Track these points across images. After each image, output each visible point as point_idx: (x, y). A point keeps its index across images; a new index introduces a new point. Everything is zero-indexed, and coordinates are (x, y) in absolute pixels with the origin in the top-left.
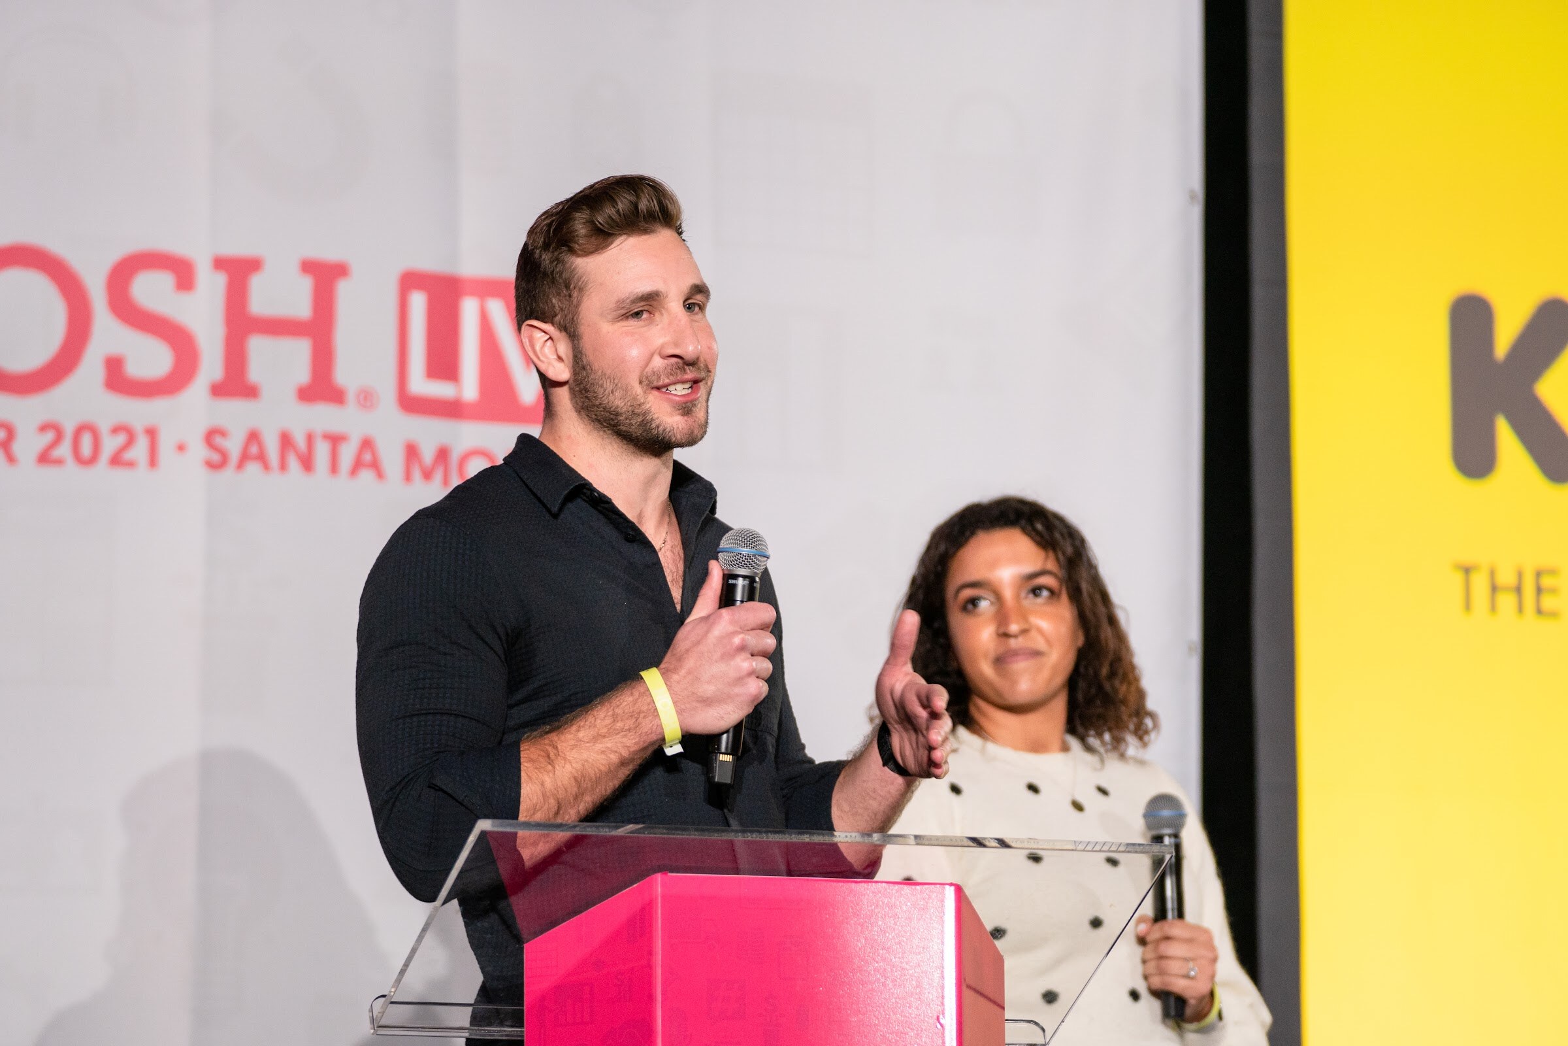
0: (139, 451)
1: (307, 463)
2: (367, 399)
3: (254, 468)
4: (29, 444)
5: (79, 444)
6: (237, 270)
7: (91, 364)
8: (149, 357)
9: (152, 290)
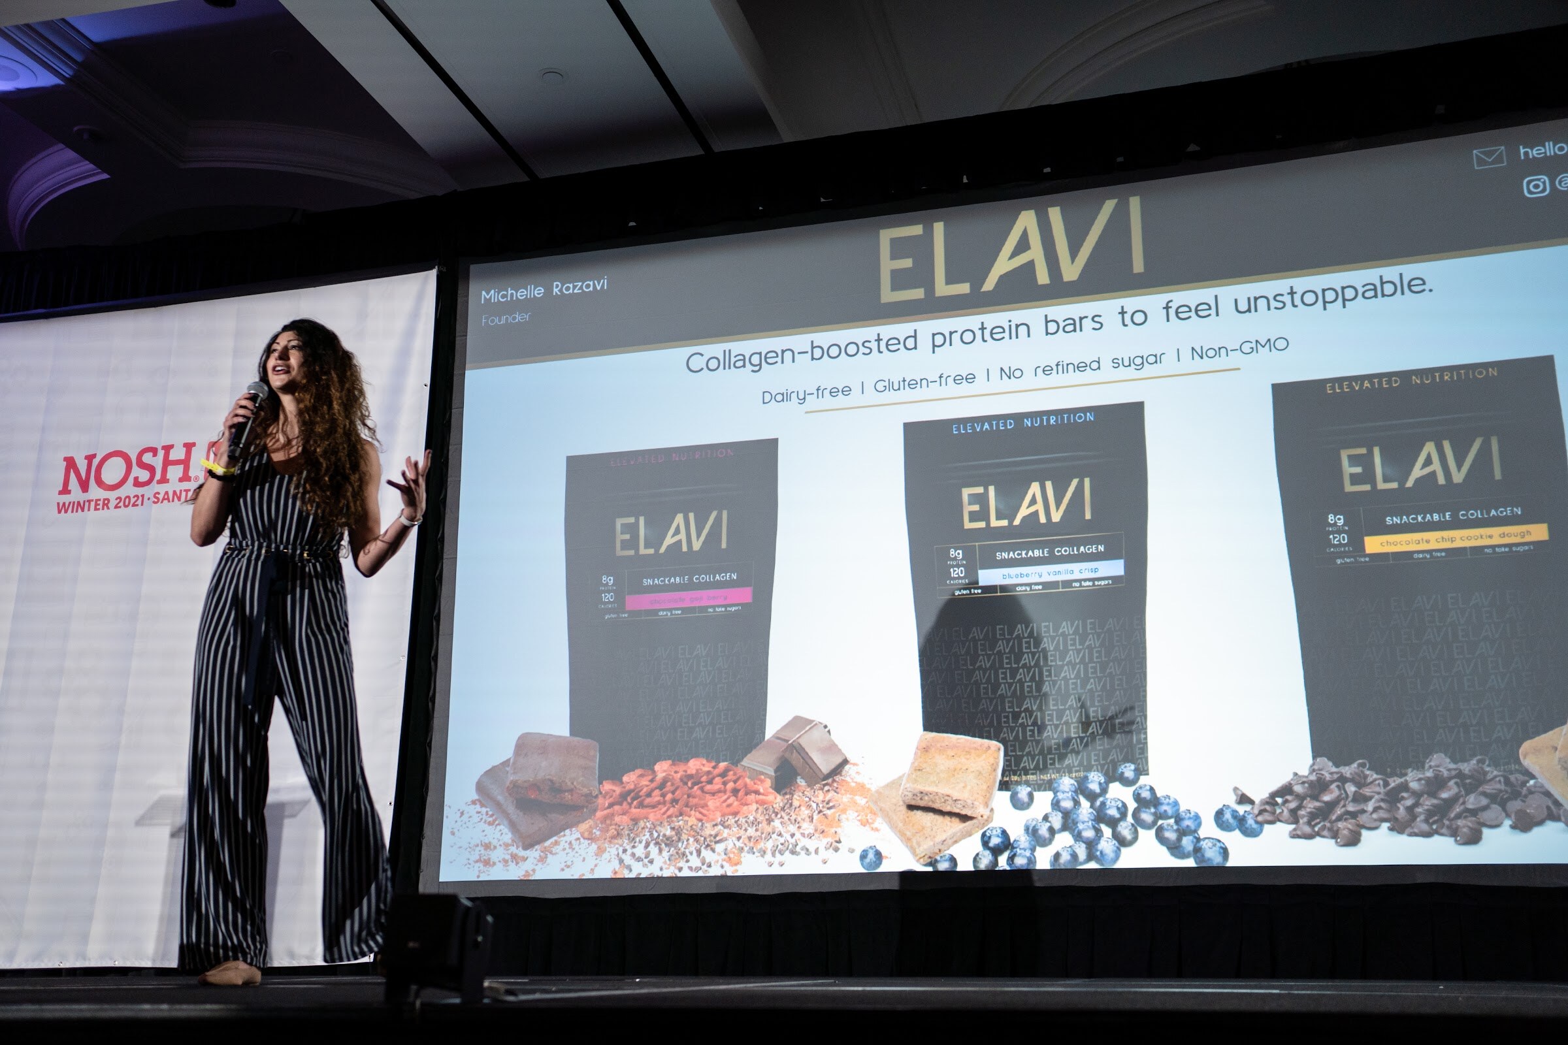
0: (139, 502)
2: (197, 479)
3: (166, 502)
4: (112, 504)
5: (125, 502)
6: (168, 449)
7: (131, 480)
8: (144, 475)
9: (147, 458)
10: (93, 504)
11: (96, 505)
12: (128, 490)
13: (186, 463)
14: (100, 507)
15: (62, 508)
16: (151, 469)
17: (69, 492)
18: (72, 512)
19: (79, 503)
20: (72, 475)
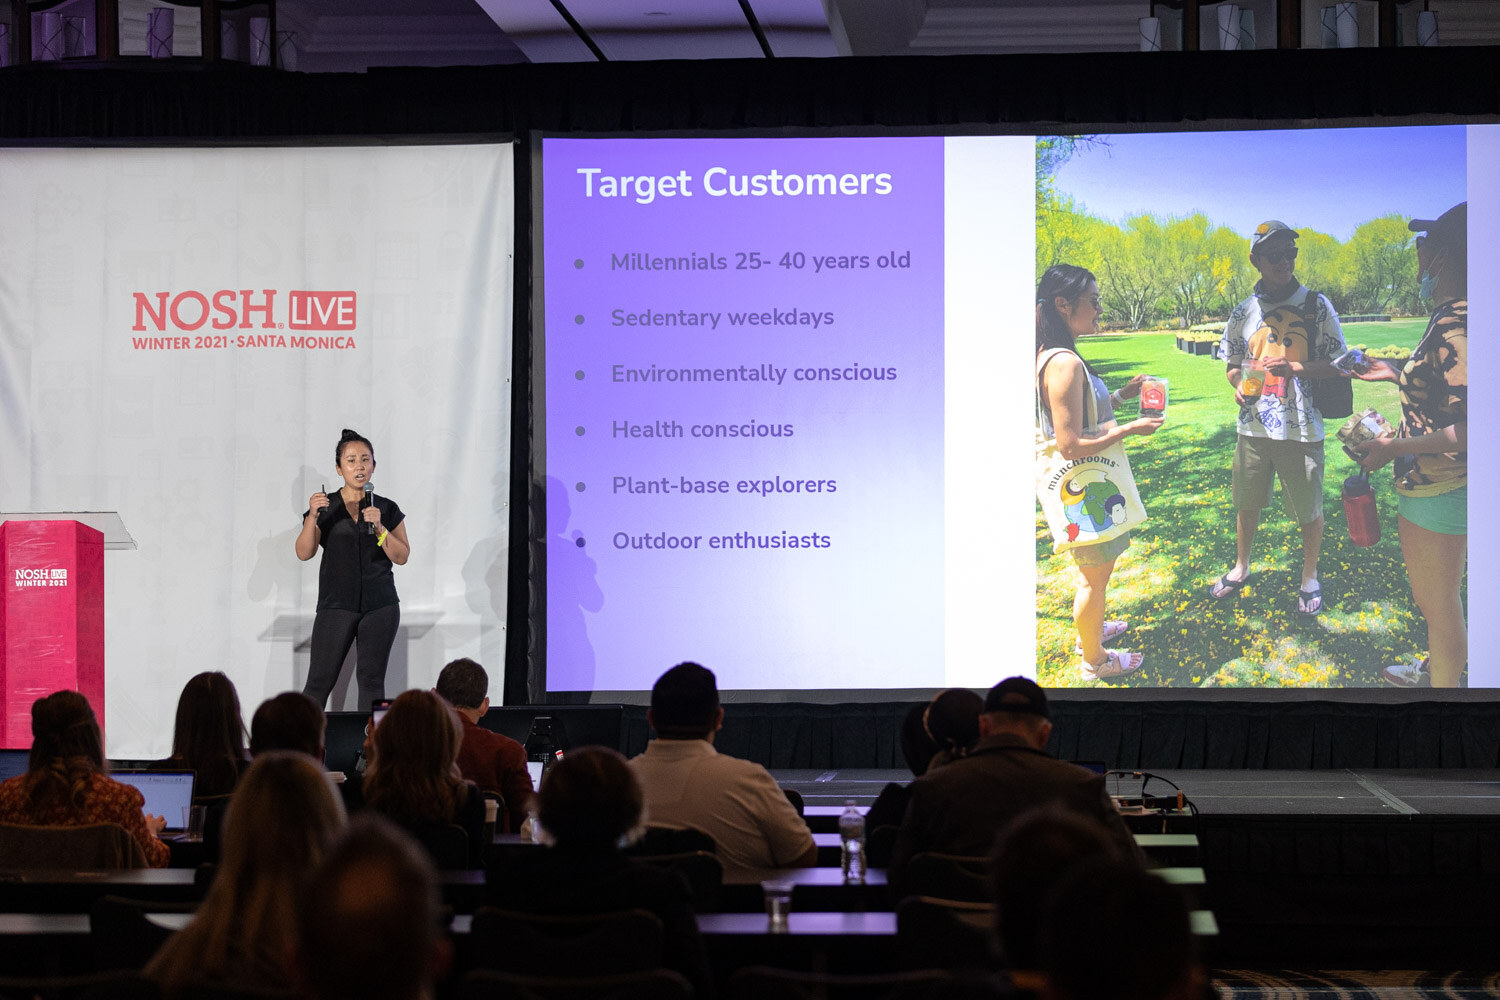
0: (222, 343)
1: (265, 344)
2: (281, 326)
3: (251, 346)
4: (193, 343)
5: (206, 342)
6: (247, 294)
7: (209, 321)
8: (224, 318)
9: (225, 301)
10: (172, 342)
11: (176, 343)
12: (207, 330)
13: (268, 308)
14: (180, 345)
15: (139, 344)
16: (232, 314)
17: (144, 328)
18: (150, 348)
19: (156, 340)
20: (145, 312)
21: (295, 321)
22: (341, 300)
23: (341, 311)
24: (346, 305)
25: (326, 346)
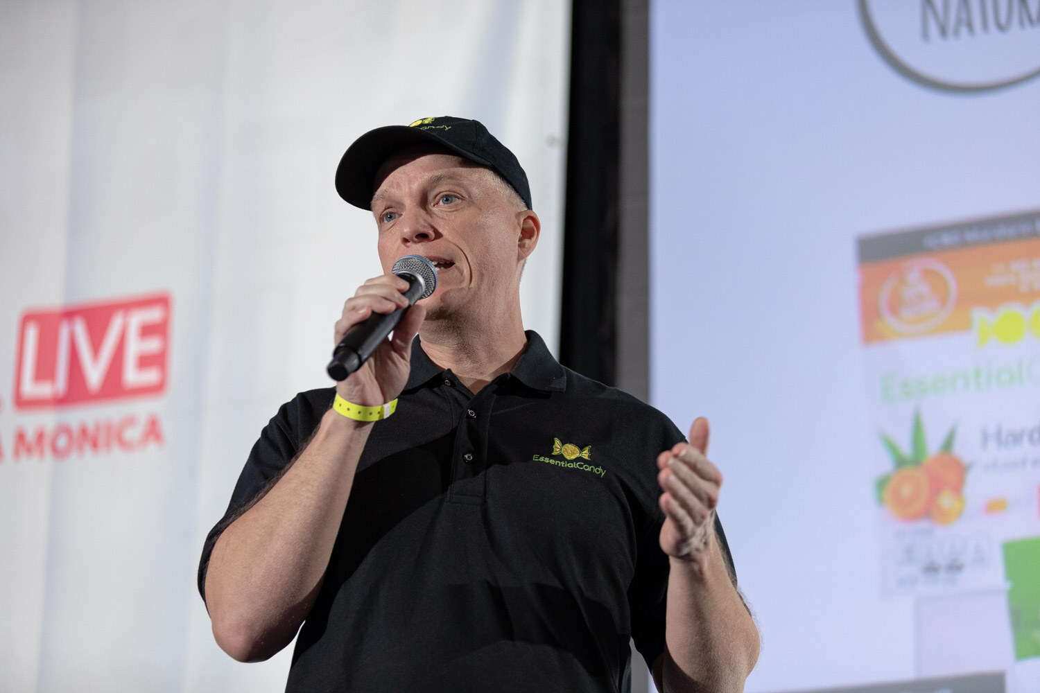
21: (30, 388)
22: (137, 319)
23: (135, 347)
24: (147, 331)
25: (95, 445)
